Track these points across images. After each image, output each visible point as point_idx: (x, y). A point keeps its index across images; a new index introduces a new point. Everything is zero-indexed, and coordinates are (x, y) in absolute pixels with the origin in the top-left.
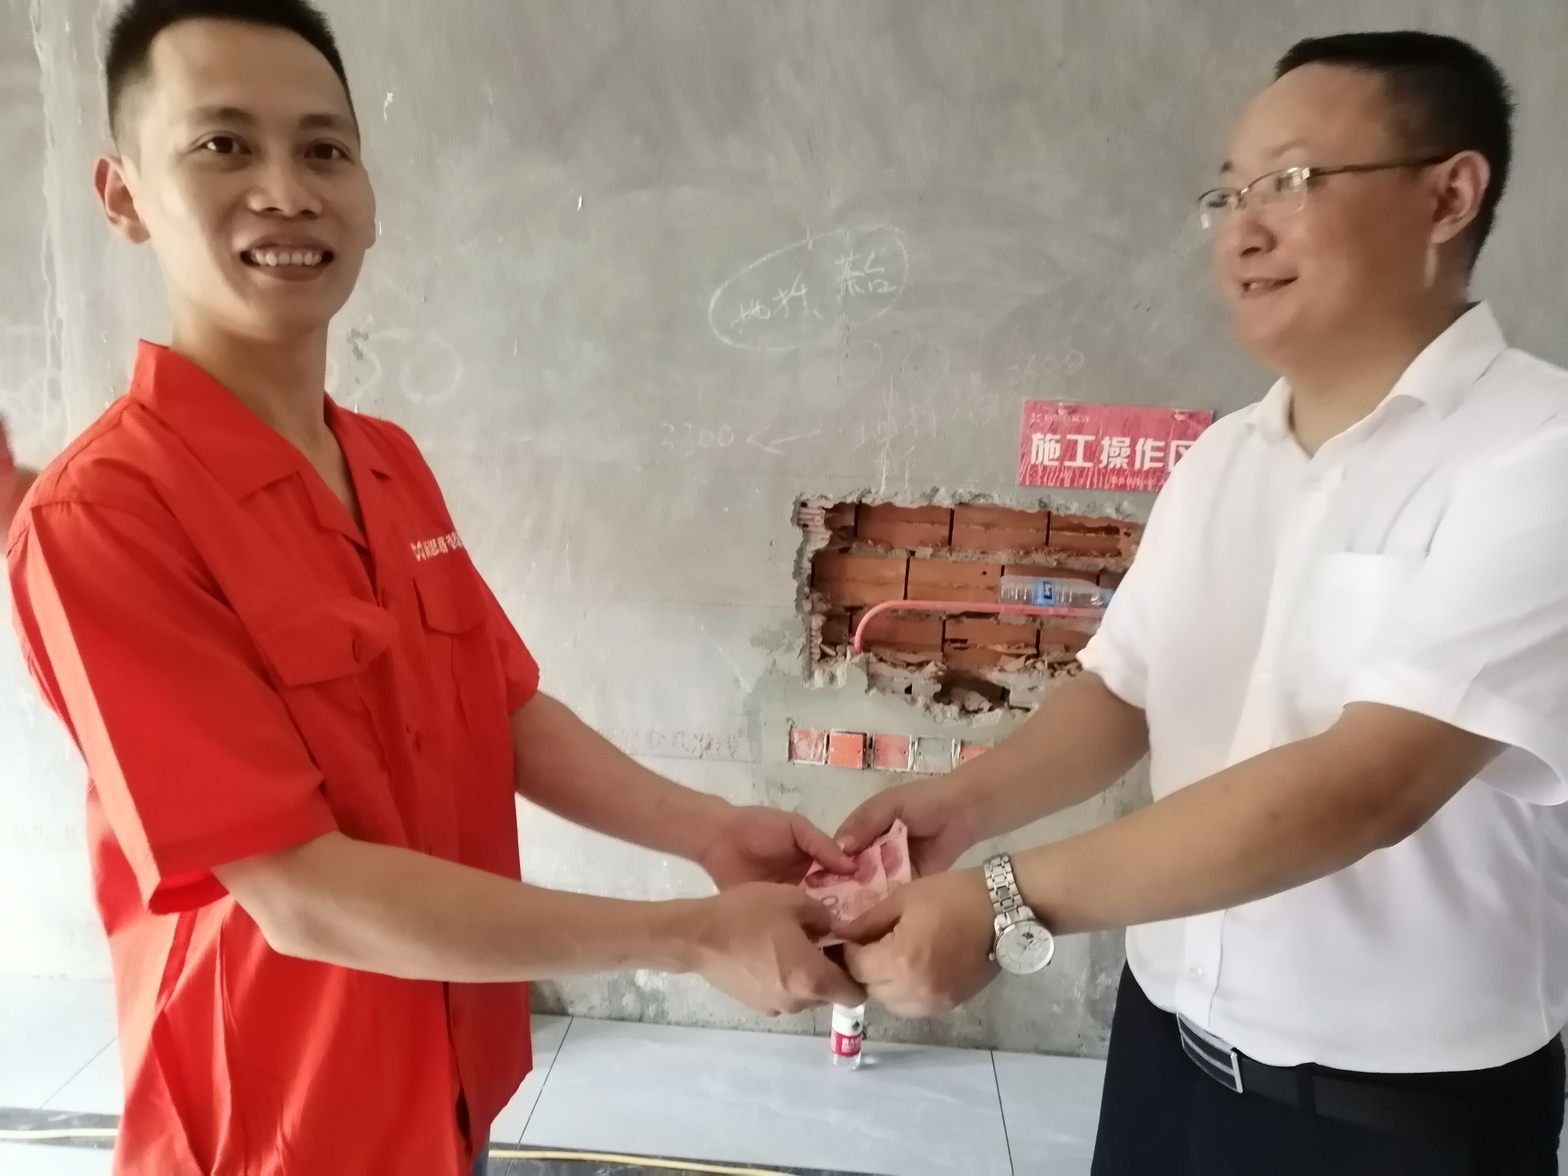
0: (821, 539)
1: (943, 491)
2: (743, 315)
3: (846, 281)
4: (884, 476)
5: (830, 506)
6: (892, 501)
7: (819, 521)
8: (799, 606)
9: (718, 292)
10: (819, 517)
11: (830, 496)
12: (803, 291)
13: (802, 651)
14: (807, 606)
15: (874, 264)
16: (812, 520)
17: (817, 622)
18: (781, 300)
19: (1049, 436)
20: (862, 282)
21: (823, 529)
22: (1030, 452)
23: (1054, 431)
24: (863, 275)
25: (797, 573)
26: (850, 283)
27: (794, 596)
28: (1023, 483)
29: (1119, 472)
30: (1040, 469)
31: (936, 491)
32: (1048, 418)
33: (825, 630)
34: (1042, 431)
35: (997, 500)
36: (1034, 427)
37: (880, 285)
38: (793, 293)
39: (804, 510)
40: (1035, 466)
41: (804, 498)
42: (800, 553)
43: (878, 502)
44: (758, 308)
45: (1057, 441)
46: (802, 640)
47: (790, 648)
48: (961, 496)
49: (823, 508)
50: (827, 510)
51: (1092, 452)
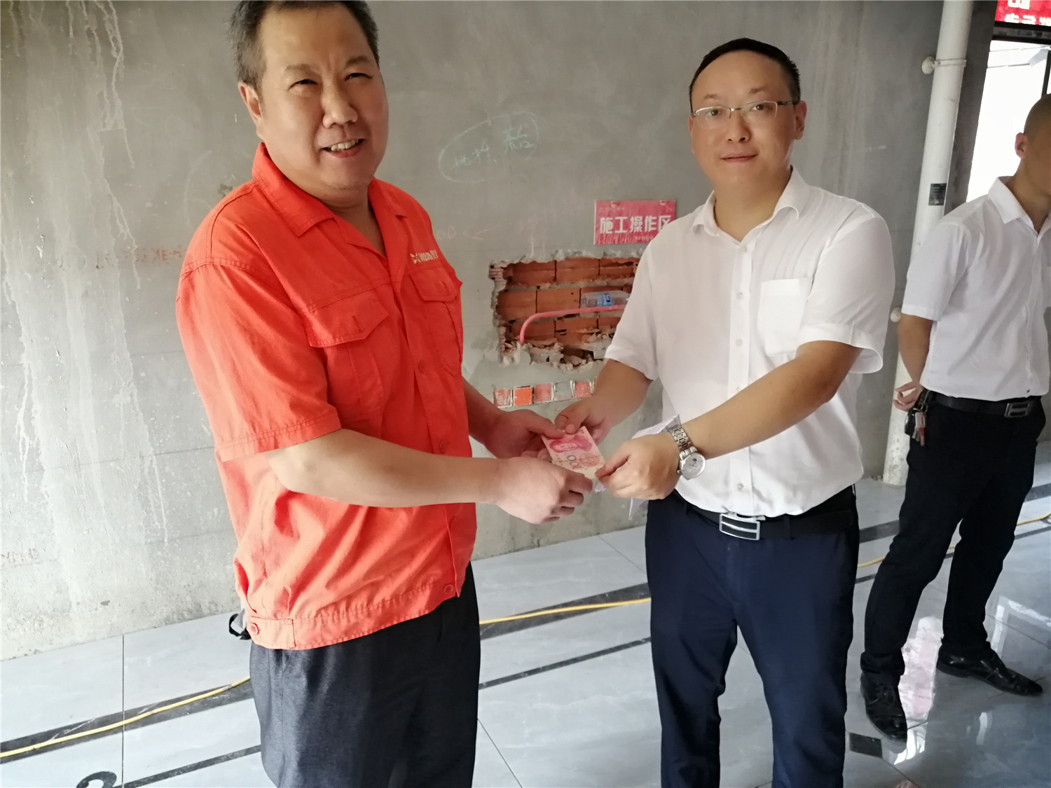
0: (502, 285)
1: (560, 252)
2: (457, 164)
3: (508, 142)
4: (533, 246)
5: (505, 266)
6: (535, 260)
7: (500, 275)
8: (494, 323)
9: (443, 151)
10: (500, 273)
11: (507, 261)
12: (487, 149)
13: (497, 348)
14: (498, 323)
15: (523, 132)
16: (497, 275)
17: (503, 330)
18: (476, 154)
19: (608, 218)
20: (516, 142)
21: (503, 280)
22: (600, 227)
23: (609, 216)
24: (516, 138)
25: (492, 306)
26: (511, 143)
27: (492, 318)
28: (597, 243)
29: (638, 234)
30: (604, 236)
31: (557, 252)
32: (607, 209)
33: (506, 335)
34: (605, 217)
35: (585, 254)
36: (600, 215)
37: (526, 144)
38: (482, 150)
39: (493, 270)
40: (602, 235)
41: (493, 263)
42: (493, 293)
43: (529, 262)
44: (464, 159)
45: (611, 221)
46: (497, 342)
47: (491, 347)
48: (568, 253)
49: (502, 268)
50: (504, 269)
51: (627, 225)
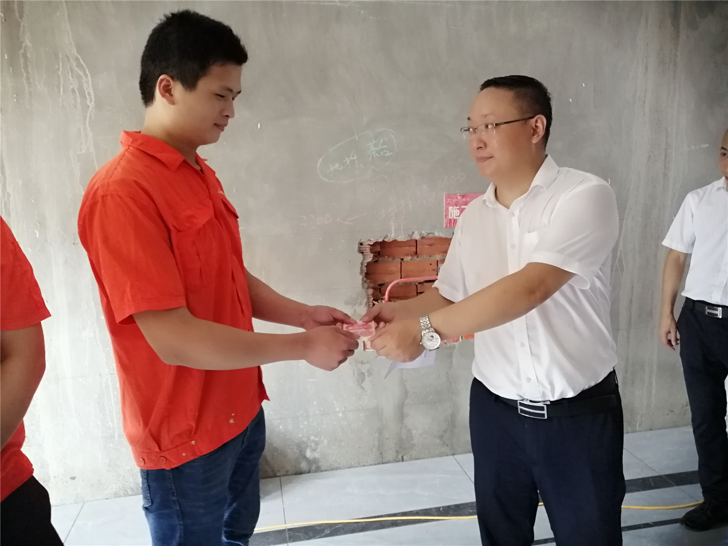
0: (370, 258)
1: (416, 233)
2: (332, 169)
3: (372, 152)
4: (393, 229)
5: (372, 243)
6: (396, 239)
7: (368, 250)
8: (363, 286)
9: (321, 160)
11: (372, 239)
12: (356, 157)
13: (366, 304)
14: (366, 286)
15: (383, 144)
16: (365, 250)
17: (371, 291)
18: (346, 161)
19: (455, 207)
20: (378, 152)
21: (370, 254)
22: (448, 214)
23: (456, 205)
24: (379, 149)
25: (361, 273)
26: (374, 153)
27: (361, 282)
28: (446, 227)
30: (453, 221)
31: (413, 233)
32: (454, 200)
33: (373, 295)
34: (452, 206)
35: (437, 234)
36: (448, 204)
37: (386, 153)
38: (351, 158)
39: (362, 246)
40: (450, 220)
41: (362, 241)
42: (362, 264)
43: (391, 240)
44: (337, 165)
45: (458, 209)
46: (366, 300)
47: (361, 304)
48: (423, 234)
49: (369, 245)
50: (371, 245)
